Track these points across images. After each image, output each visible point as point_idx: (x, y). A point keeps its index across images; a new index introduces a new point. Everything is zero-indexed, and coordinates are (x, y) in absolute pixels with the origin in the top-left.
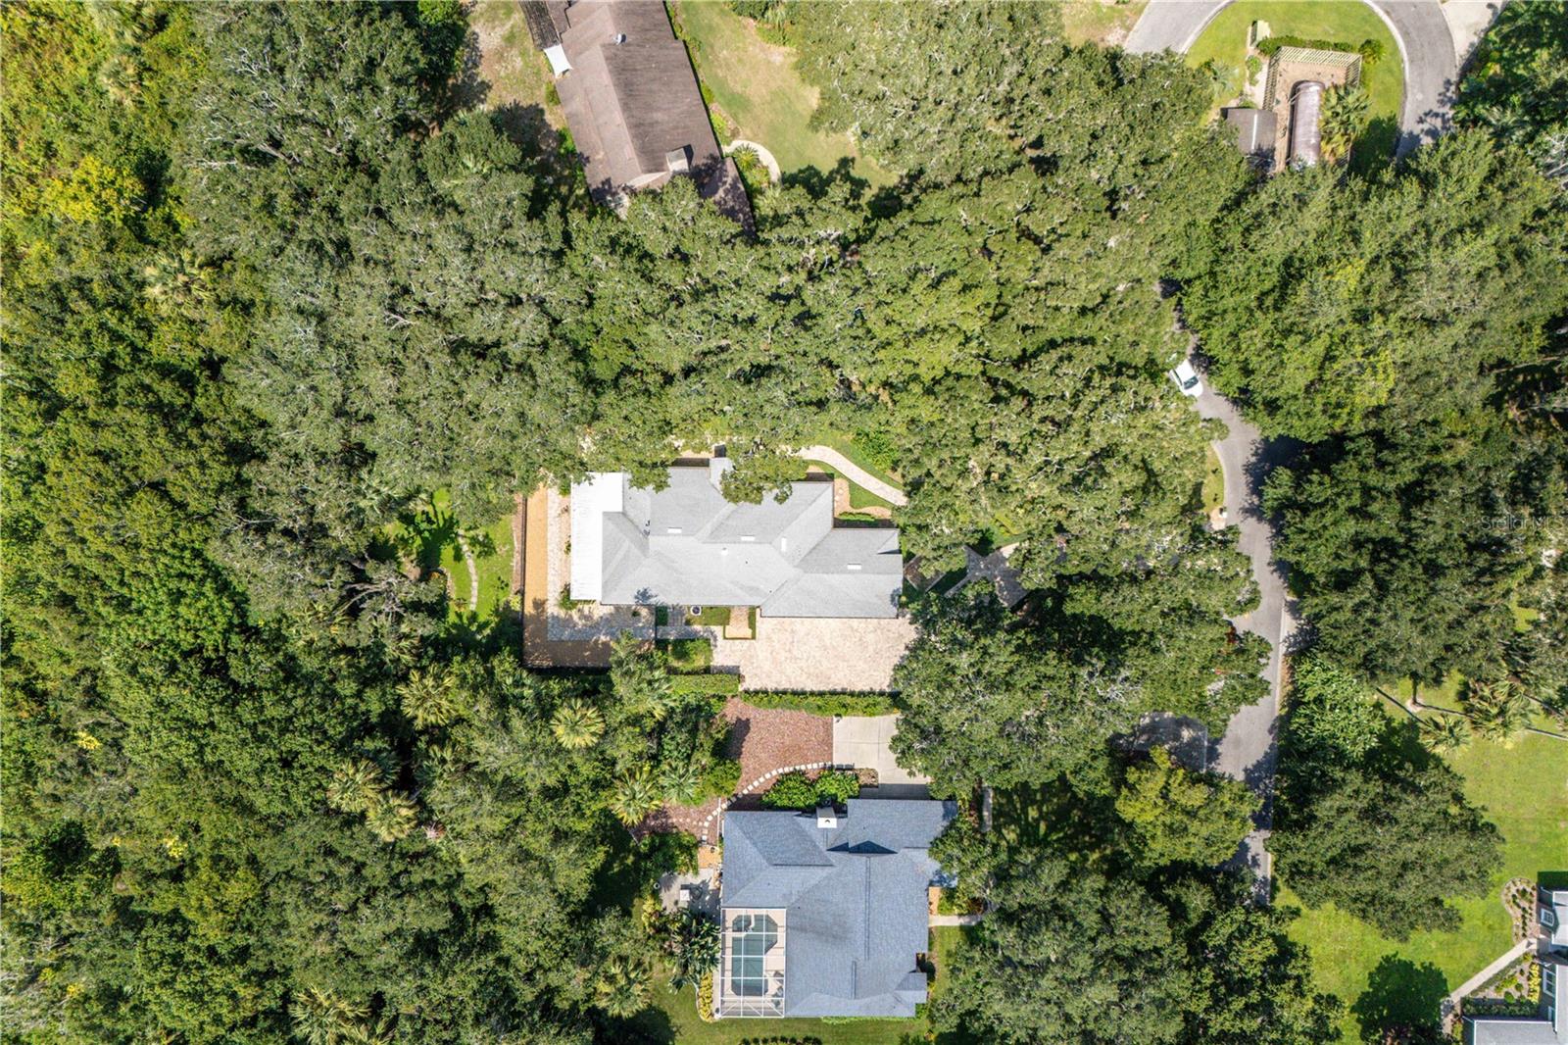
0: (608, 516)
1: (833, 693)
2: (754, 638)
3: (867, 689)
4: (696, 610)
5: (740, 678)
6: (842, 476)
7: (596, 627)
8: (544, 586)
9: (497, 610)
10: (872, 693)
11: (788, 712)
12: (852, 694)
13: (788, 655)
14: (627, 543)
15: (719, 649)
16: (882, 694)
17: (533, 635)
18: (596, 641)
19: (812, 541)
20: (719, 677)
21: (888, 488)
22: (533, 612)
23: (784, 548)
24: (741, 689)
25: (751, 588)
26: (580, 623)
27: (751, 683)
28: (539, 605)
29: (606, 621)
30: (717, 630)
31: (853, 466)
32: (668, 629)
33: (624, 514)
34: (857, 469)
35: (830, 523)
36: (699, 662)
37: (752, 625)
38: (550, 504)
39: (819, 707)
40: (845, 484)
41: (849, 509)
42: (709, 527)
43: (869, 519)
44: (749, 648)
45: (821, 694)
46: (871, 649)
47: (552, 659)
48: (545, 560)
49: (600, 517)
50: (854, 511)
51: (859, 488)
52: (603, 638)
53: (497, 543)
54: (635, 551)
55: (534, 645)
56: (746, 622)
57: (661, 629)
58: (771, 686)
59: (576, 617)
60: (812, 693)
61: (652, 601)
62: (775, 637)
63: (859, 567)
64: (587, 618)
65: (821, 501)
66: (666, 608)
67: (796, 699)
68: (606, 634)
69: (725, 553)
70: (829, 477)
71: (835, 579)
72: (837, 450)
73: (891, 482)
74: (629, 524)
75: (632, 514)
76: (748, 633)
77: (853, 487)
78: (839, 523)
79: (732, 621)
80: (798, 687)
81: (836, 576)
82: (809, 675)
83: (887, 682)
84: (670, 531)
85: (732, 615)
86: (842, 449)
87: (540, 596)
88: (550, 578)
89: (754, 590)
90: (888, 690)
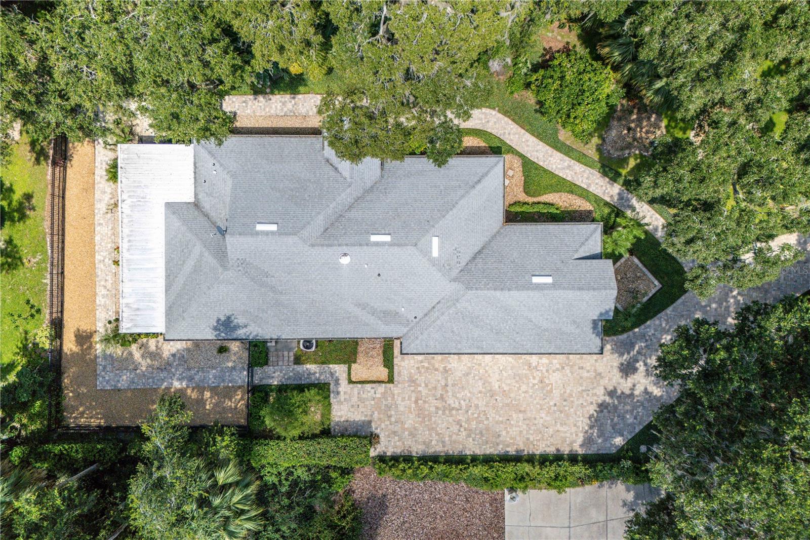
0: (171, 207)
1: (506, 459)
2: (391, 380)
3: (551, 450)
4: (308, 343)
5: (372, 438)
6: (511, 150)
7: (166, 367)
8: (92, 312)
9: (25, 347)
10: (558, 458)
11: (440, 485)
12: (531, 459)
13: (439, 404)
14: (198, 249)
15: (342, 397)
16: (573, 459)
17: (78, 381)
18: (168, 388)
19: (476, 243)
20: (342, 442)
21: (578, 167)
22: (75, 349)
23: (435, 253)
24: (373, 453)
25: (386, 313)
26: (144, 364)
27: (387, 446)
28: (84, 338)
29: (180, 358)
30: (339, 370)
31: (528, 136)
32: (269, 369)
33: (196, 205)
34: (532, 140)
35: (500, 216)
36: (314, 417)
37: (388, 362)
38: (98, 195)
39: (486, 480)
40: (517, 163)
41: (523, 197)
42: (320, 221)
43: (553, 210)
44: (384, 394)
45: (488, 460)
46: (556, 393)
47: (104, 417)
48: (91, 275)
49: (163, 209)
50: (531, 200)
51: (538, 167)
52: (177, 385)
53: (24, 252)
54: (210, 259)
55: (78, 396)
56: (380, 359)
57: (258, 371)
58: (417, 449)
59: (137, 355)
60: (475, 459)
61: (241, 333)
62: (421, 379)
63: (549, 280)
64: (154, 356)
65: (486, 182)
66: (265, 342)
67: (455, 470)
68: (180, 380)
69: (345, 261)
70: (496, 149)
71: (513, 298)
72: (506, 113)
73: (581, 158)
74: (202, 219)
75: (206, 205)
76: (383, 373)
77: (528, 165)
78: (513, 217)
79: (361, 358)
80: (453, 449)
81: (514, 293)
82: (470, 432)
83: (580, 440)
84: (260, 227)
85: (361, 349)
86: (514, 113)
87: (85, 327)
88: (100, 300)
89: (389, 316)
90: (581, 451)
